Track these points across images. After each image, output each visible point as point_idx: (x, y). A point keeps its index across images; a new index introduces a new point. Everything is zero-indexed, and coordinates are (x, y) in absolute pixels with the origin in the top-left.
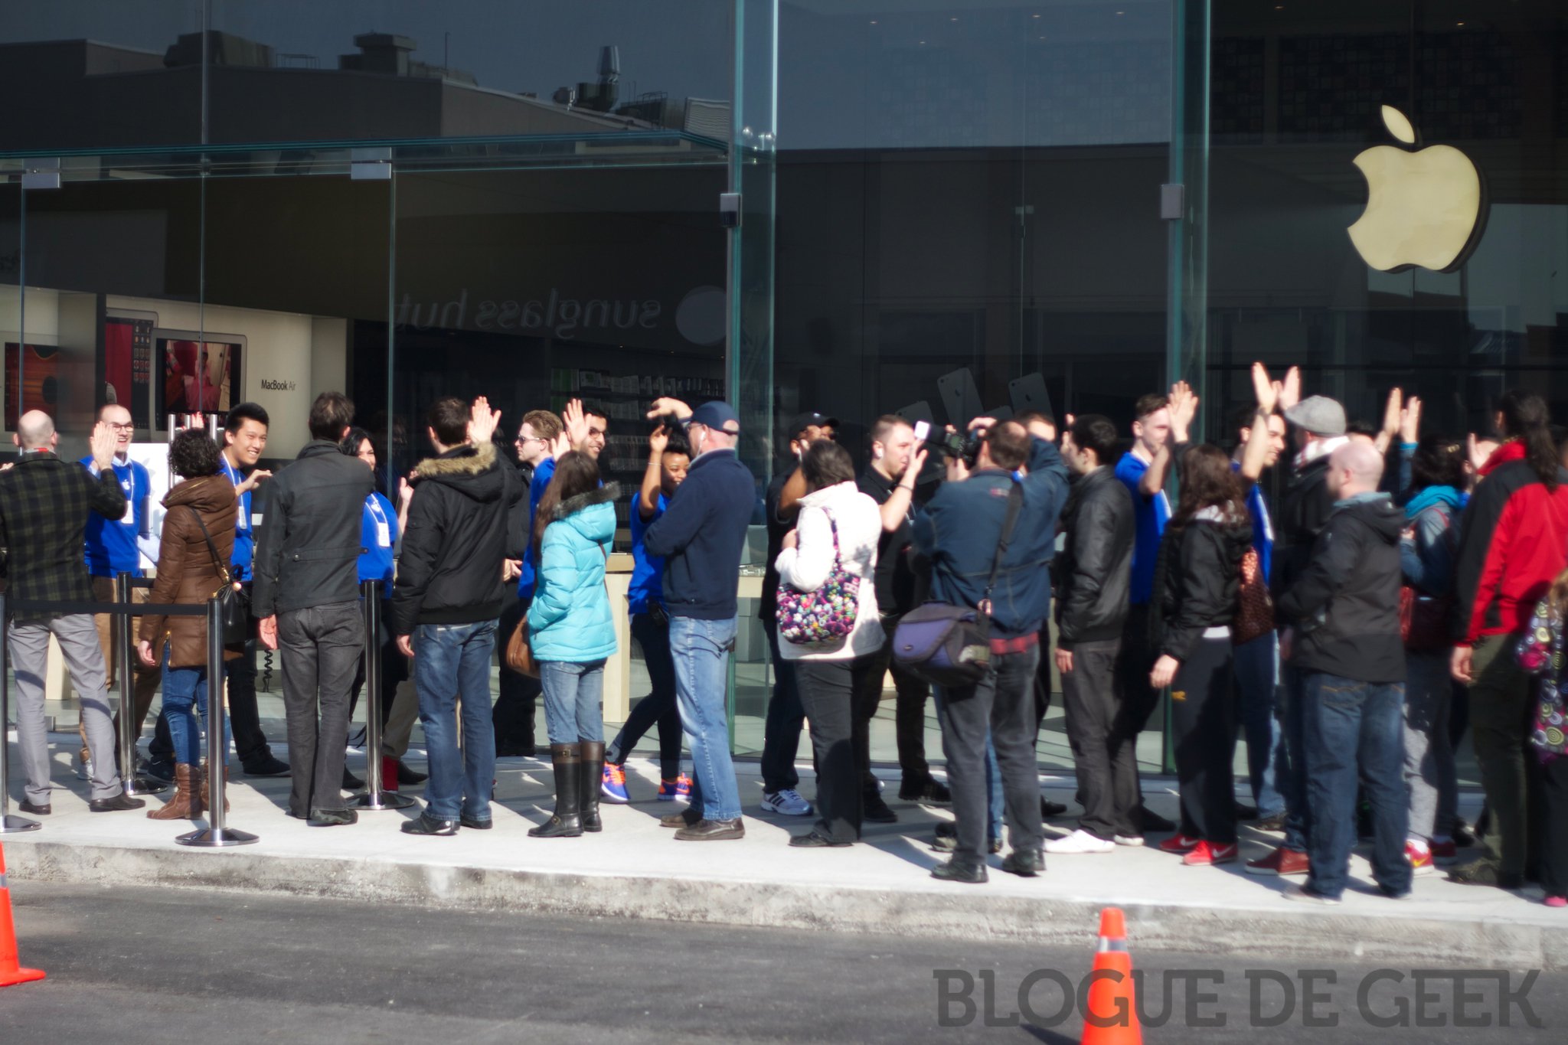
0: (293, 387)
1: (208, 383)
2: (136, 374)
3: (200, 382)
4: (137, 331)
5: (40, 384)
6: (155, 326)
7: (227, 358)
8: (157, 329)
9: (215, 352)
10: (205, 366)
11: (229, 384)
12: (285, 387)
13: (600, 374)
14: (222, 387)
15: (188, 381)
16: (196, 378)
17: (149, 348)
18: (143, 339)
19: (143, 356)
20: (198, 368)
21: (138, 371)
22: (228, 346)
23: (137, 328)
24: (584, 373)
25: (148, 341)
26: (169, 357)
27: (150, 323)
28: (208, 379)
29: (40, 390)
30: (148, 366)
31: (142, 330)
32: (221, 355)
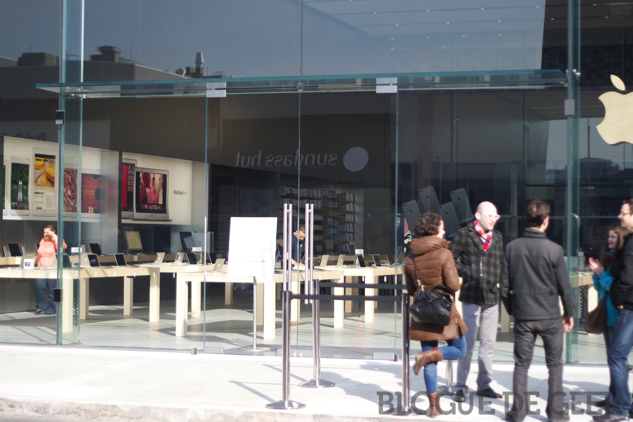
0: (185, 193)
1: (155, 192)
2: (129, 187)
3: (152, 191)
4: (129, 168)
5: (94, 191)
6: (136, 166)
7: (162, 181)
8: (136, 167)
9: (158, 177)
10: (154, 184)
11: (162, 192)
12: (182, 193)
13: (294, 188)
14: (160, 193)
15: (148, 190)
16: (150, 189)
17: (133, 176)
18: (131, 172)
19: (131, 179)
20: (151, 185)
21: (130, 186)
22: (162, 175)
23: (129, 167)
24: (288, 188)
25: (133, 173)
26: (140, 179)
27: (134, 165)
28: (155, 190)
29: (94, 194)
30: (133, 184)
31: (131, 168)
32: (160, 179)
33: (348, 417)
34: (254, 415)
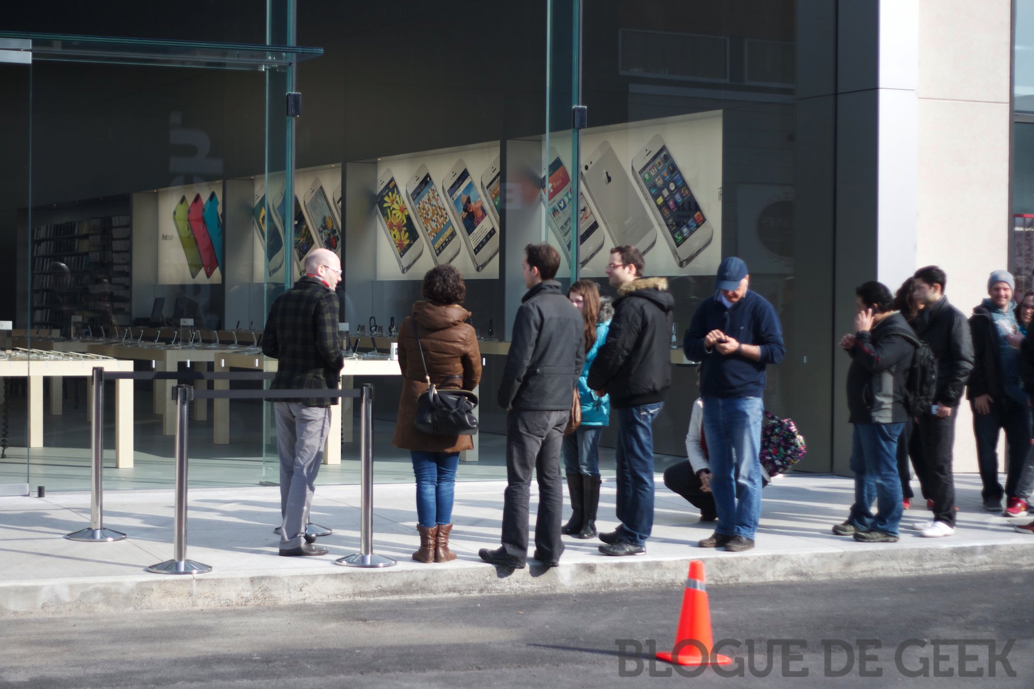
33: (303, 576)
34: (155, 587)
